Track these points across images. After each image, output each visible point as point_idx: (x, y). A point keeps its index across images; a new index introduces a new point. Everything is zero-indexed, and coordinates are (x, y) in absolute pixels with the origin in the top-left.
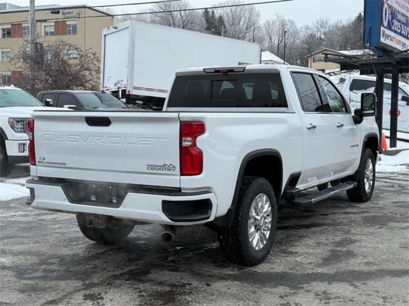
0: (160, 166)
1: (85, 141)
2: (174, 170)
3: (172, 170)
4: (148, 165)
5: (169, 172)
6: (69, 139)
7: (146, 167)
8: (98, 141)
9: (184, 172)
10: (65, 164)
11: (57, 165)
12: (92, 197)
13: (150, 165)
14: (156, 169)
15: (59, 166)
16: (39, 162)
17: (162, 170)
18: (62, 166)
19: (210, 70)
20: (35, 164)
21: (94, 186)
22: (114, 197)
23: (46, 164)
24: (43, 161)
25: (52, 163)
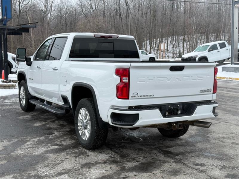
0: (206, 90)
1: (169, 81)
5: (209, 93)
6: (159, 80)
8: (177, 80)
9: (214, 92)
11: (147, 97)
12: (166, 113)
15: (149, 97)
17: (206, 92)
18: (151, 97)
19: (98, 36)
20: (128, 98)
21: (169, 106)
22: (179, 110)
23: (138, 98)
24: (136, 96)
25: (143, 96)
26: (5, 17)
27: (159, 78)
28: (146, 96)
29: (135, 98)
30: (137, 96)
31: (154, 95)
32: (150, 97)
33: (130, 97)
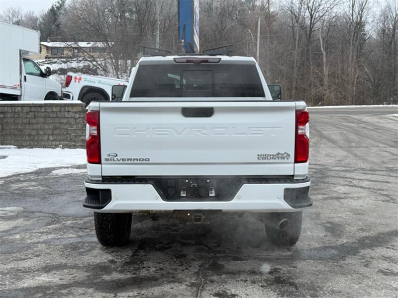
0: (273, 155)
1: (179, 134)
2: (288, 159)
3: (286, 158)
4: (258, 155)
5: (283, 161)
6: (157, 132)
7: (257, 157)
8: (197, 133)
9: (298, 160)
10: (149, 160)
11: (135, 162)
12: (182, 192)
13: (261, 155)
14: (268, 159)
15: (139, 162)
16: (106, 160)
17: (275, 159)
18: (144, 162)
19: (182, 60)
20: (99, 162)
21: (187, 181)
22: (212, 190)
23: (117, 162)
24: (113, 159)
25: (128, 160)
26: (183, 40)
27: (157, 130)
28: (134, 160)
29: (112, 162)
30: (115, 159)
31: (150, 160)
32: (141, 162)
33: (103, 161)
